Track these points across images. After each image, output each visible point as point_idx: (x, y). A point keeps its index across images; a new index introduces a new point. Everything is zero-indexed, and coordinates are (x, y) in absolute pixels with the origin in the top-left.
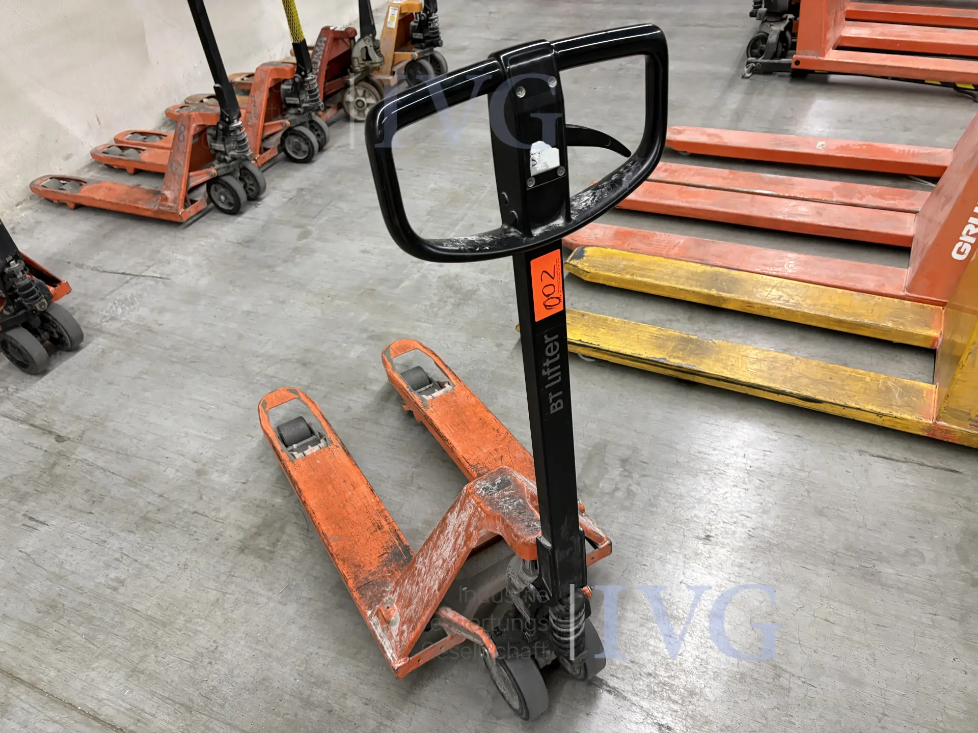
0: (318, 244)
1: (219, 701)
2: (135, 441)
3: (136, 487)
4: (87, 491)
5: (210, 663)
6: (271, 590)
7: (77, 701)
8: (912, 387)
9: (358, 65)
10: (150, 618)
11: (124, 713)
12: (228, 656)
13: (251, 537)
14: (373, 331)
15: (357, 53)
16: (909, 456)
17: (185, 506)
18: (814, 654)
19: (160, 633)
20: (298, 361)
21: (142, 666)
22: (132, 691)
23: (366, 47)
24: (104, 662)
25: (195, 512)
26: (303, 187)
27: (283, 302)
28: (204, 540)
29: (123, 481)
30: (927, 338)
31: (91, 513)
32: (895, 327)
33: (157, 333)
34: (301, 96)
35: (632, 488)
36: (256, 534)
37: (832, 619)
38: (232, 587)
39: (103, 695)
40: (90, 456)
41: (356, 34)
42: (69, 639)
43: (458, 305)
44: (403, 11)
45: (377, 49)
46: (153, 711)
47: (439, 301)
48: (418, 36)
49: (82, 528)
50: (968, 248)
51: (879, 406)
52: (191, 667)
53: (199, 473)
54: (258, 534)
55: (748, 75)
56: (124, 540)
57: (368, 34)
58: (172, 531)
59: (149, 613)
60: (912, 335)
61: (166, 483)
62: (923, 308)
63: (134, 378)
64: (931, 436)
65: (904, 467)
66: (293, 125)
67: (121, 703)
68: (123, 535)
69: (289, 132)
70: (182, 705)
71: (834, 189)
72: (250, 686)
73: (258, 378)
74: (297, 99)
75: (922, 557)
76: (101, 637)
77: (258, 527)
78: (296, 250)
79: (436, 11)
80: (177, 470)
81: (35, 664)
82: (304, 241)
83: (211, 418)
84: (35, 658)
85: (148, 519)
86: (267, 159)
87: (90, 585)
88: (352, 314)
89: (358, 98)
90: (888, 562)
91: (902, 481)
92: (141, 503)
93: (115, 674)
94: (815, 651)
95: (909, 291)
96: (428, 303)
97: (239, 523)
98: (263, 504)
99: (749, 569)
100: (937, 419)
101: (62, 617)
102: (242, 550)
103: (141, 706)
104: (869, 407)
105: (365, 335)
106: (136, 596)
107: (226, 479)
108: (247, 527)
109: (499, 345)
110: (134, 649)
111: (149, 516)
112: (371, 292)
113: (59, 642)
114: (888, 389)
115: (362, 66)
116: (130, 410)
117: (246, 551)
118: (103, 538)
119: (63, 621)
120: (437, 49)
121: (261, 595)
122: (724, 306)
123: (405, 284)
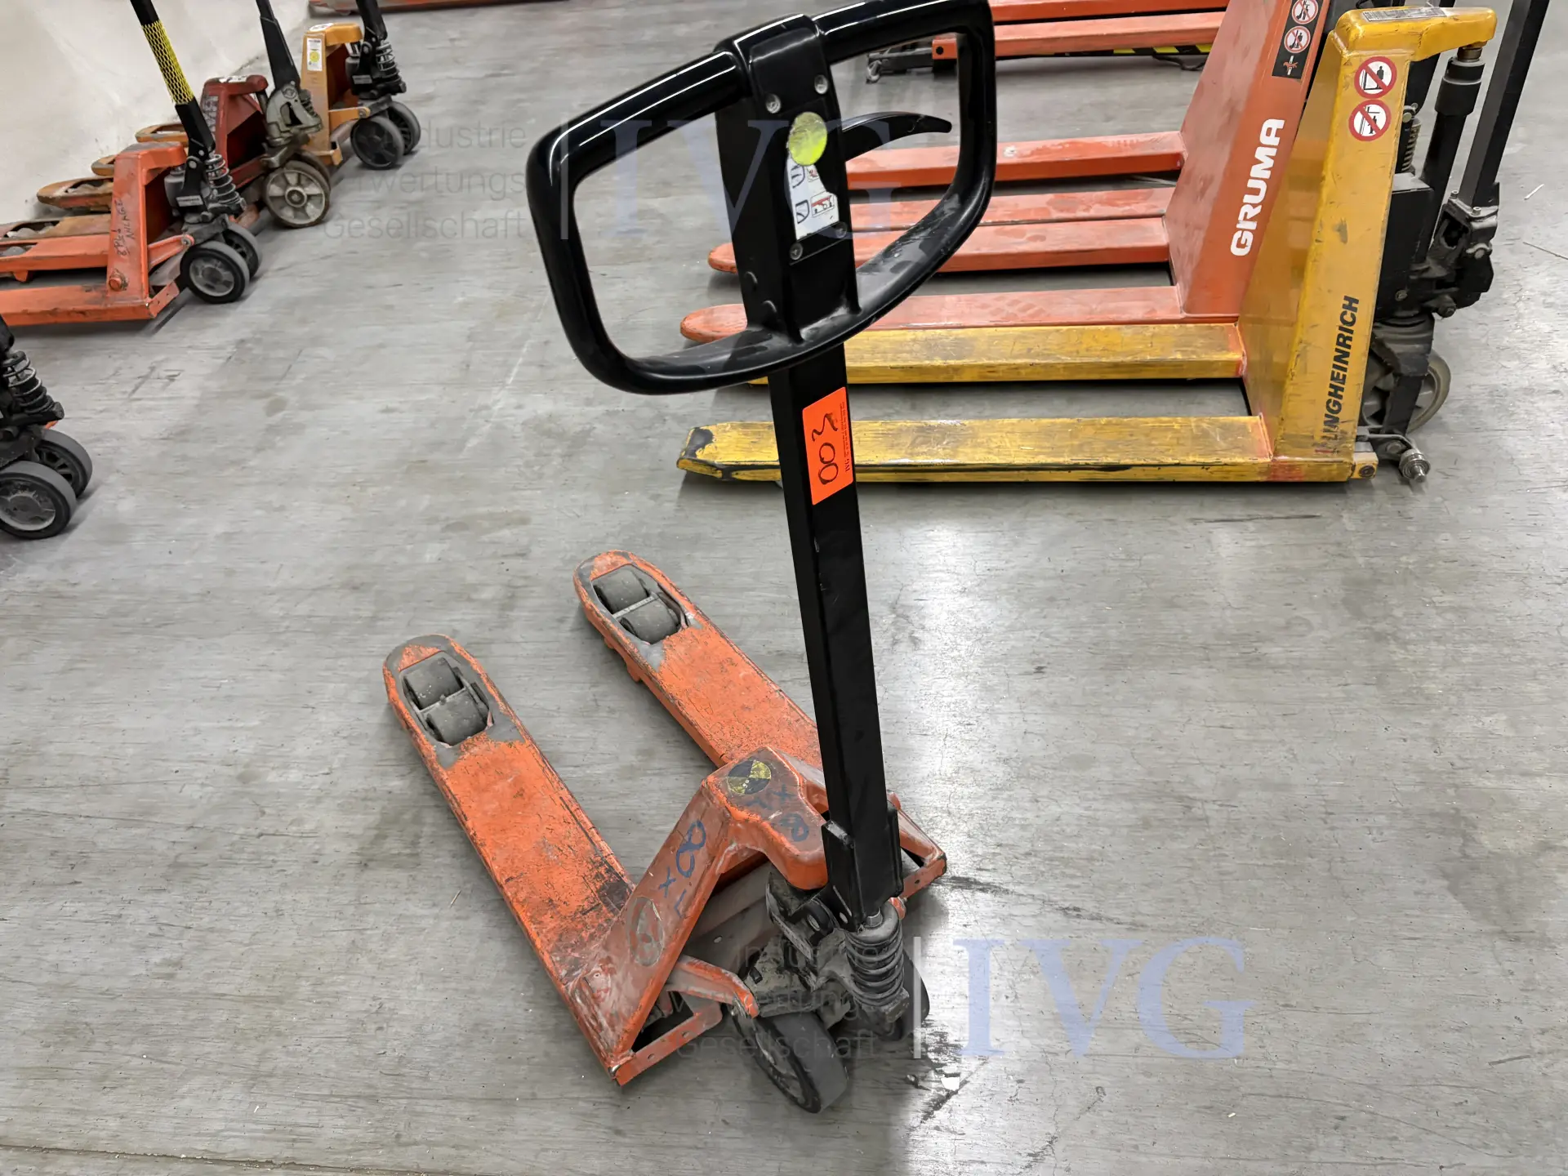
0: (304, 416)
1: (417, 1073)
2: (108, 762)
3: (138, 827)
4: (53, 853)
5: (380, 1028)
6: (434, 905)
7: (174, 1148)
8: (1232, 424)
9: (278, 135)
10: (250, 999)
11: (263, 1139)
12: (405, 1012)
13: (372, 843)
14: (447, 519)
15: (274, 114)
16: (1253, 512)
17: (241, 831)
18: (1222, 770)
19: (277, 1013)
20: (344, 586)
21: (266, 1067)
22: (264, 1105)
23: (289, 104)
24: (197, 1082)
25: (261, 835)
26: (243, 337)
27: (282, 508)
28: (294, 869)
29: (112, 823)
30: (1228, 363)
31: (76, 883)
32: (1186, 358)
33: (74, 597)
34: (203, 192)
35: (916, 635)
36: (377, 837)
37: (1228, 724)
38: (371, 919)
39: (217, 1126)
40: (34, 802)
41: (267, 85)
42: (119, 1067)
43: (570, 455)
44: (331, 44)
45: (306, 104)
46: (313, 1120)
47: (536, 455)
48: (363, 79)
49: (70, 908)
50: (1249, 238)
51: (1201, 455)
52: (351, 1044)
53: (244, 779)
54: (381, 837)
55: (875, 78)
56: (155, 904)
57: (289, 82)
58: (231, 871)
59: (245, 992)
60: (1209, 364)
61: (191, 807)
62: (1212, 328)
63: (63, 672)
64: (1271, 479)
65: (1251, 525)
66: (199, 241)
67: (254, 1127)
68: (149, 898)
69: (193, 254)
70: (358, 1097)
71: (1049, 203)
72: (458, 1040)
73: (286, 623)
74: (199, 197)
75: (1308, 624)
76: (175, 1049)
77: (377, 828)
78: (272, 429)
79: (385, 35)
80: (203, 785)
81: (73, 1120)
82: (280, 415)
83: (229, 698)
84: (71, 1112)
85: (185, 865)
86: (164, 304)
87: (122, 983)
88: (403, 503)
89: (291, 189)
90: (1271, 640)
91: (1253, 543)
92: (161, 847)
93: (225, 1091)
94: (1222, 766)
95: (1188, 312)
96: (520, 462)
97: (345, 830)
98: (371, 795)
99: (1107, 694)
100: (1276, 454)
101: (91, 1042)
102: (364, 866)
103: (290, 1120)
104: (1190, 459)
105: (437, 528)
106: (210, 976)
107: (294, 775)
108: (359, 831)
109: (656, 497)
110: (241, 1048)
111: (182, 859)
112: (422, 465)
113: (105, 1077)
114: (1205, 434)
115: (287, 135)
116: (78, 719)
117: (371, 864)
118: (115, 912)
119: (98, 1046)
120: (397, 98)
121: (422, 917)
122: (956, 379)
123: (473, 442)
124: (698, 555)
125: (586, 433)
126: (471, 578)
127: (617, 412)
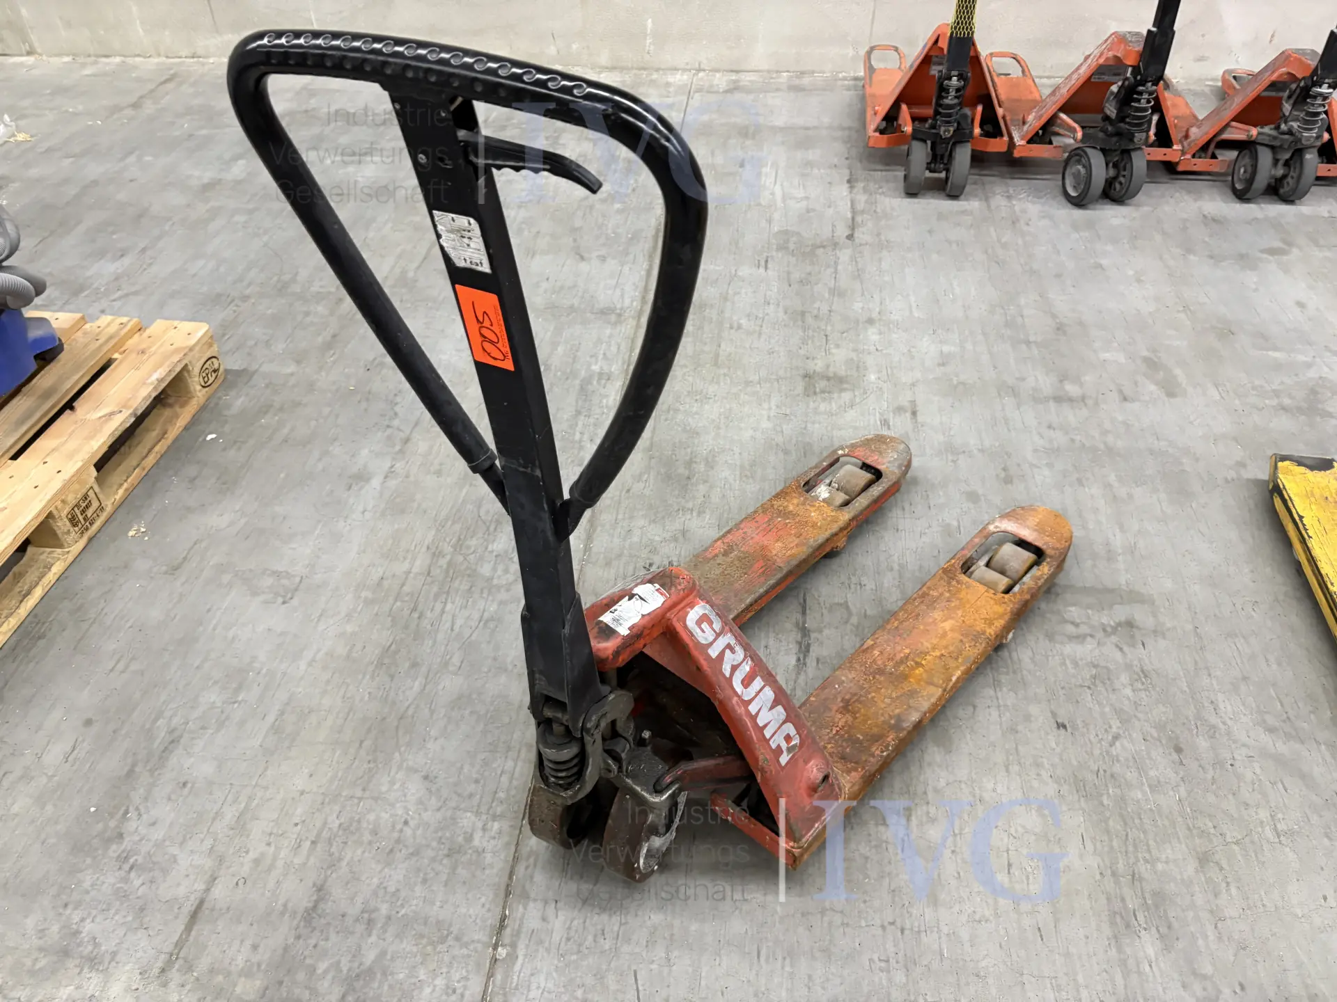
0: (1271, 267)
2: (877, 273)
3: (830, 295)
4: (810, 274)
6: (778, 407)
12: (707, 407)
13: (823, 376)
14: (1159, 358)
17: (829, 328)
20: (1060, 323)
25: (827, 336)
27: (1140, 281)
28: (802, 352)
29: (832, 286)
31: (791, 285)
33: (1016, 227)
38: (767, 385)
40: (844, 258)
43: (1285, 409)
49: (774, 288)
53: (869, 321)
54: (828, 379)
56: (777, 312)
58: (800, 331)
59: (721, 353)
61: (846, 308)
63: (947, 241)
68: (781, 309)
72: (688, 428)
73: (1013, 308)
78: (1241, 256)
80: (863, 308)
83: (937, 301)
85: (803, 315)
88: (1173, 333)
90: (1167, 950)
92: (817, 305)
96: (1259, 383)
97: (832, 364)
102: (806, 376)
106: (732, 340)
107: (874, 338)
108: (831, 369)
111: (807, 314)
112: (1228, 333)
116: (909, 255)
118: (772, 301)
121: (770, 403)
123: (1277, 355)
124: (1163, 496)
126: (1088, 378)
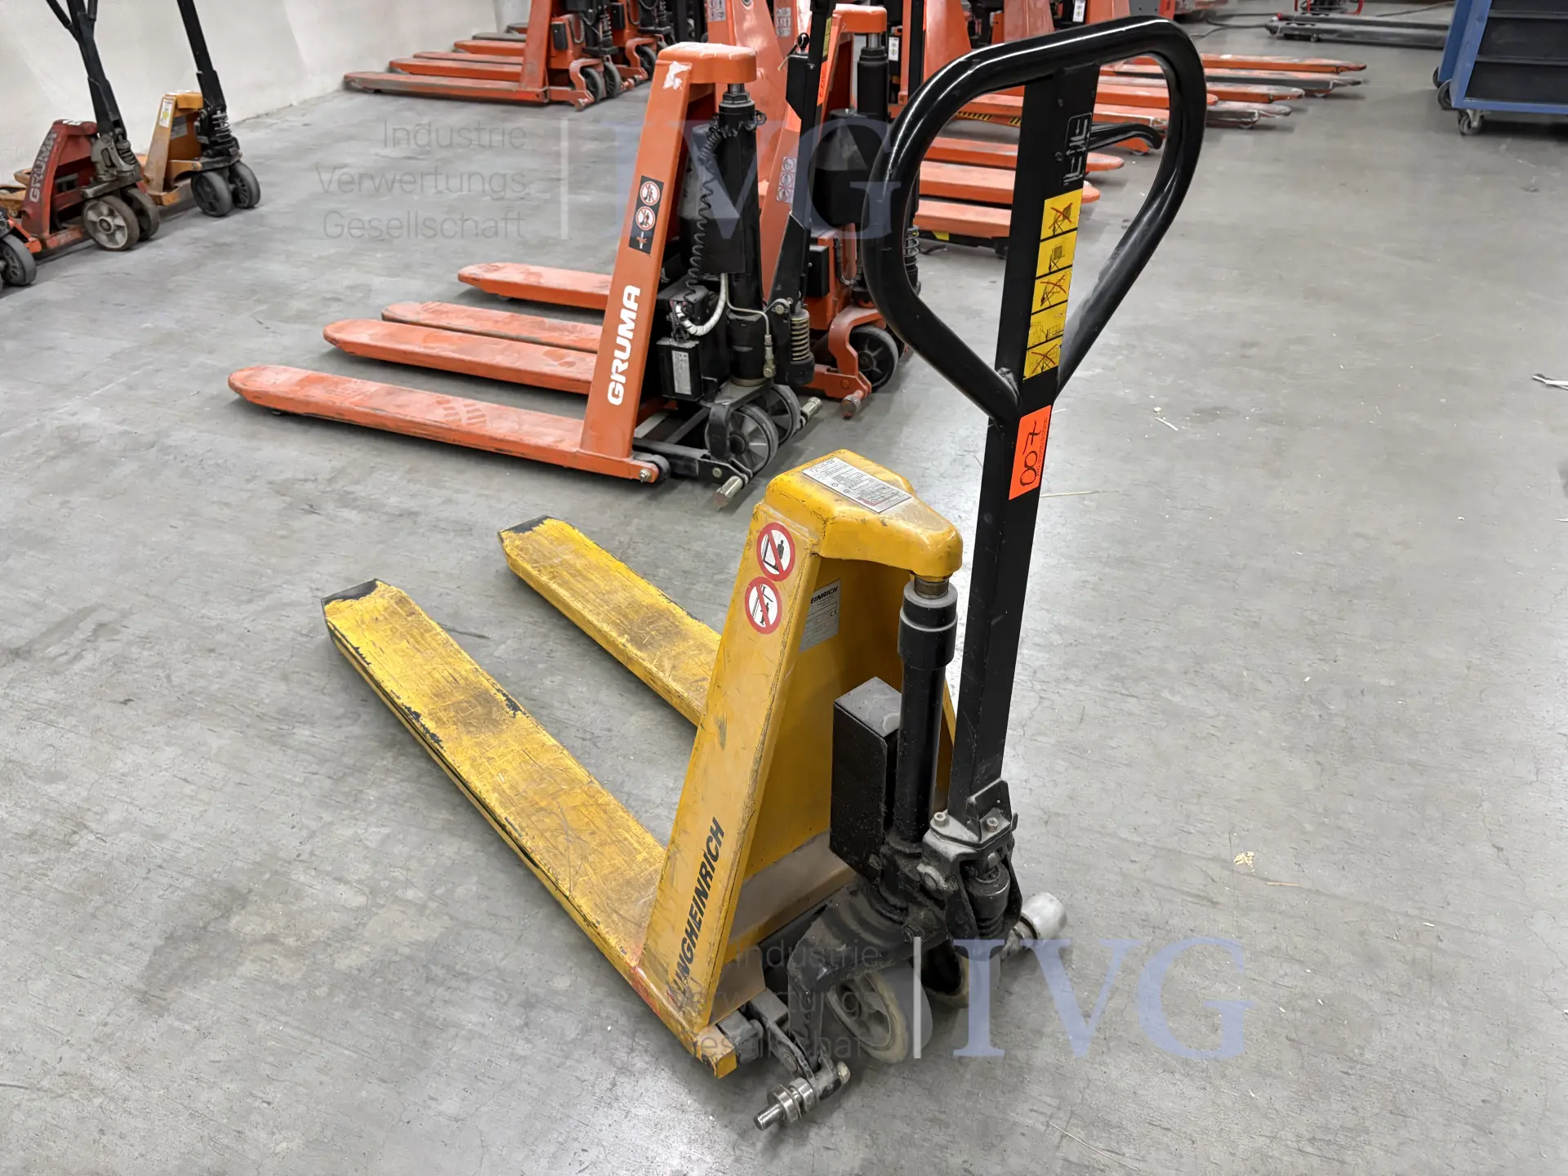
15: (96, 156)
23: (107, 149)
35: (84, 653)
45: (123, 153)
89: (103, 218)
94: (141, 809)
95: (580, 447)
115: (109, 174)
125: (87, 444)
127: (130, 433)
